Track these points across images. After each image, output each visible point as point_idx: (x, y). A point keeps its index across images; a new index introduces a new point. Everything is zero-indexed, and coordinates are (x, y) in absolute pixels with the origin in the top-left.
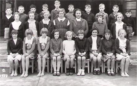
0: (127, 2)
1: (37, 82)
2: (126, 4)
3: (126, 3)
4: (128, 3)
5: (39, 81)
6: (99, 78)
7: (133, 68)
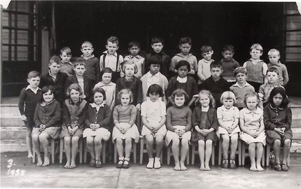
0: (287, 33)
1: (116, 178)
2: (285, 37)
3: (286, 35)
4: (289, 35)
5: (118, 177)
6: (233, 174)
7: (297, 159)
